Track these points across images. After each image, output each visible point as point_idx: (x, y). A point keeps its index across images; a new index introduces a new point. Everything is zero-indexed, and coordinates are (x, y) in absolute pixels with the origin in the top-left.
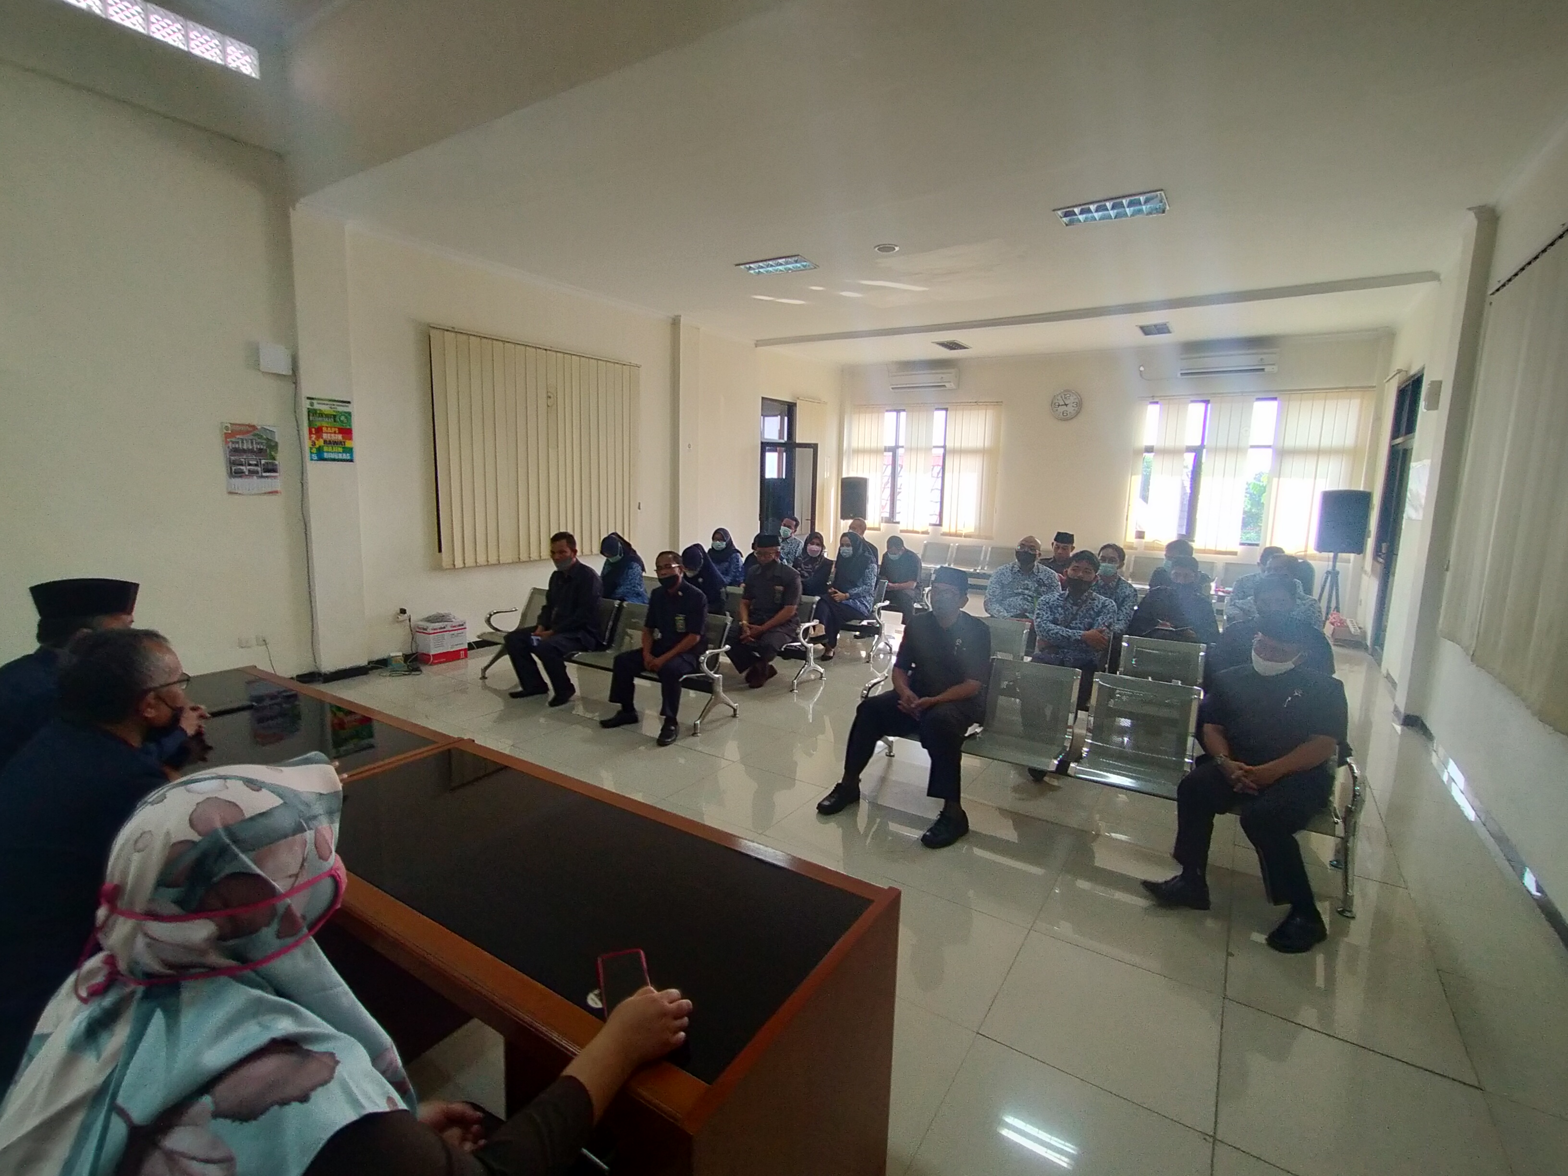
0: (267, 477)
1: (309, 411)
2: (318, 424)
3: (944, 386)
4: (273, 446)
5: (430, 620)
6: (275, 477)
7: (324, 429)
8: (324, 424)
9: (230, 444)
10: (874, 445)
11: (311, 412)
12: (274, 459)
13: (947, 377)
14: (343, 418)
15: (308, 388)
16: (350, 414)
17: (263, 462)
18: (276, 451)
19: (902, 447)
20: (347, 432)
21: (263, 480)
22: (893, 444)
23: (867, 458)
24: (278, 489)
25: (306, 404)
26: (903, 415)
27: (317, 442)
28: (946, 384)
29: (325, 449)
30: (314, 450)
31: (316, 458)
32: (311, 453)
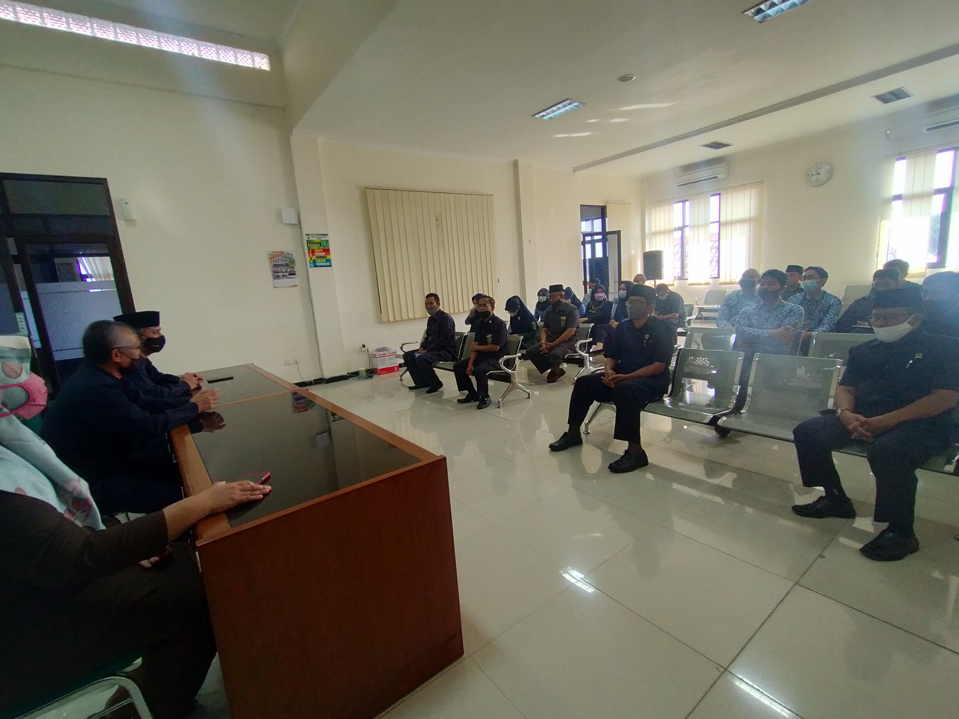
0: (291, 278)
1: (307, 241)
2: (312, 248)
3: (716, 177)
4: (293, 262)
5: (378, 350)
6: (295, 278)
7: (315, 250)
8: (315, 248)
9: (273, 262)
10: (667, 228)
11: (309, 242)
12: (293, 268)
13: (719, 170)
14: (324, 243)
15: (306, 230)
16: (328, 241)
17: (288, 270)
18: (294, 264)
19: (688, 226)
20: (327, 251)
21: (289, 280)
22: (681, 225)
23: (662, 237)
24: (297, 284)
25: (306, 238)
26: (687, 203)
27: (312, 257)
28: (718, 176)
29: (317, 261)
30: (312, 262)
31: (313, 266)
32: (310, 263)
